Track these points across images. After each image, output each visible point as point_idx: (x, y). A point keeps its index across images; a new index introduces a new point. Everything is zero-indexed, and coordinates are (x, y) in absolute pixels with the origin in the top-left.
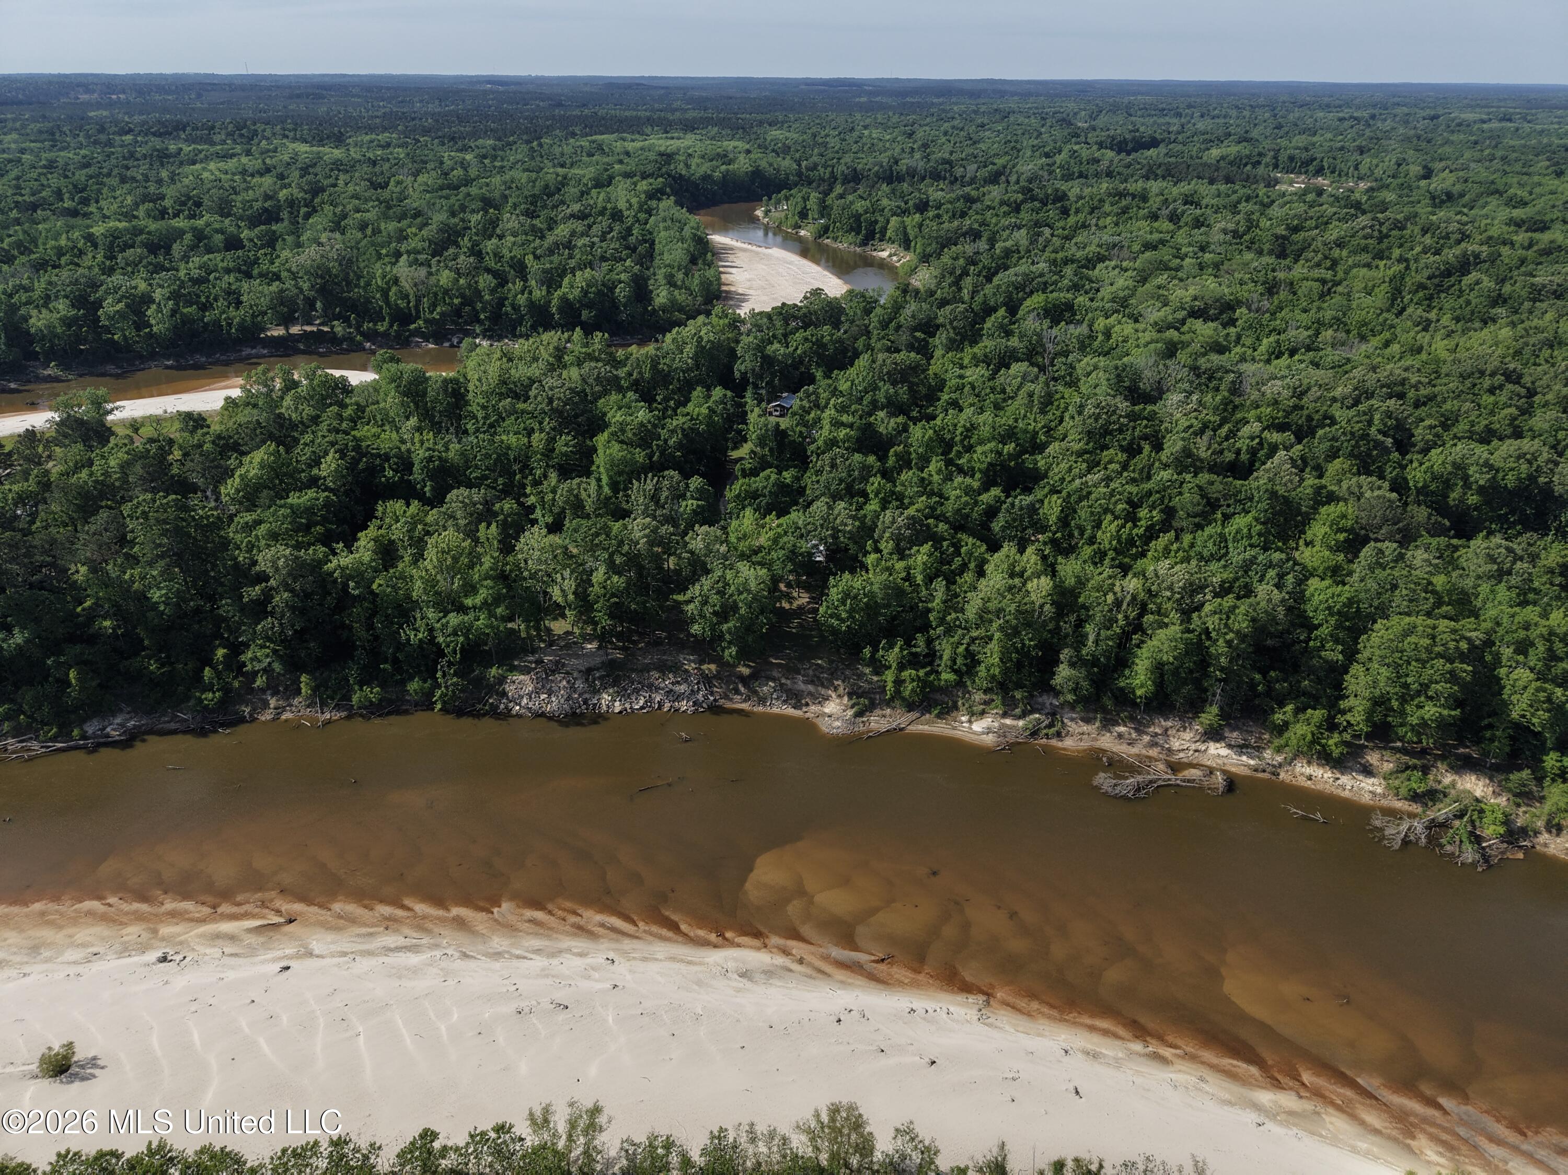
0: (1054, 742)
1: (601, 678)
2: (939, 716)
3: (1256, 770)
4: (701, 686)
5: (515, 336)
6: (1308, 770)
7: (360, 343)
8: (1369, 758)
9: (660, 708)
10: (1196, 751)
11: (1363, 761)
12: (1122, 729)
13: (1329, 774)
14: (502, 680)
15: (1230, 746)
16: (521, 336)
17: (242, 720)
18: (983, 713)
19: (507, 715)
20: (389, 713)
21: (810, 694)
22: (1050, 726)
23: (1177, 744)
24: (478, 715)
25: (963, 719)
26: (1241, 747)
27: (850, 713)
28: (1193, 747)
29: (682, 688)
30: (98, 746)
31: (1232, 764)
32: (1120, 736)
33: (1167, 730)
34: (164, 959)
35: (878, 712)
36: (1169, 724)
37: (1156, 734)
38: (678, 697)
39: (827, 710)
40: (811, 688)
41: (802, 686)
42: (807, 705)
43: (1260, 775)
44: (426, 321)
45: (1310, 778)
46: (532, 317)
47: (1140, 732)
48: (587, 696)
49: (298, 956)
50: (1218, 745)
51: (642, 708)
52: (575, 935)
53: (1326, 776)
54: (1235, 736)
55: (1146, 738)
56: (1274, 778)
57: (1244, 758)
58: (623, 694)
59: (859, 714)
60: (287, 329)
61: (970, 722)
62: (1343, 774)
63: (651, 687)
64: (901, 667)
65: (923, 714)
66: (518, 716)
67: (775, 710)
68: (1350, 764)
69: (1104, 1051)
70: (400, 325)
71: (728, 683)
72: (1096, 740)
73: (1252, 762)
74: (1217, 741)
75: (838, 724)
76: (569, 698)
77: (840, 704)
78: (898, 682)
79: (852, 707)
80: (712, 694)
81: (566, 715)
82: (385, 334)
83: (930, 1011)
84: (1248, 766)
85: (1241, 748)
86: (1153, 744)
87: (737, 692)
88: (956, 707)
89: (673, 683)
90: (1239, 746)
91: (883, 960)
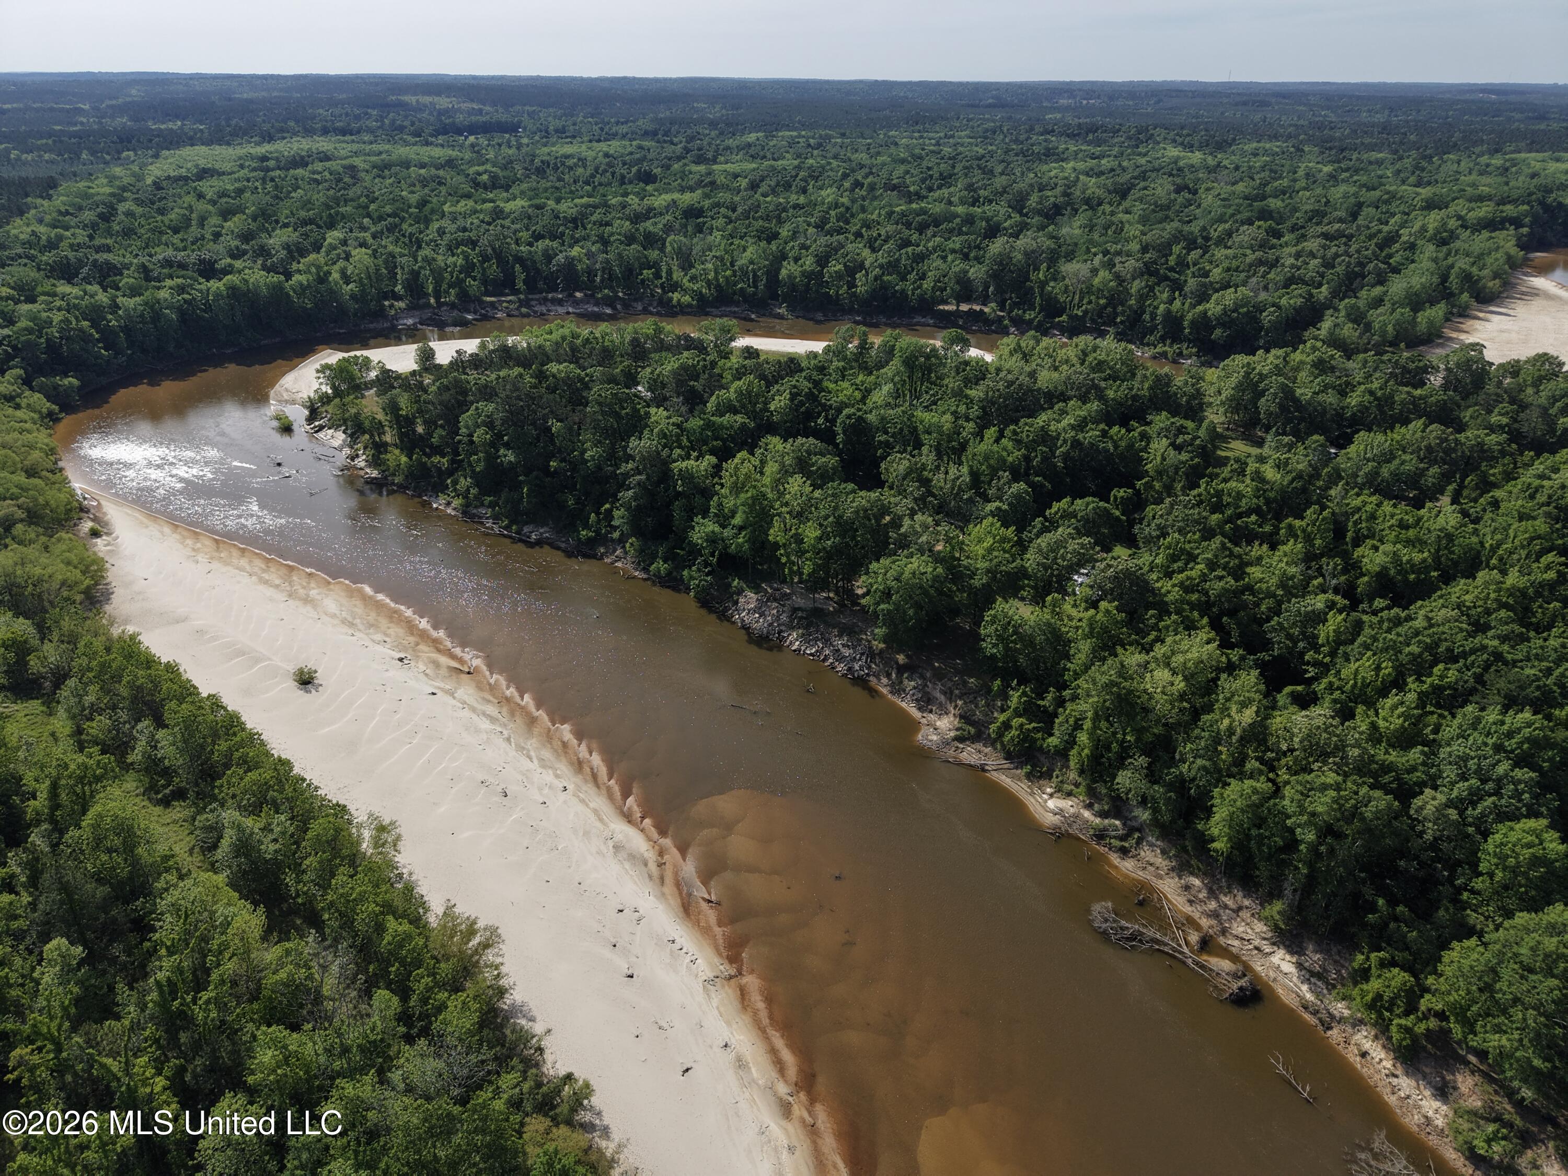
0: (1115, 858)
1: (801, 618)
2: (1029, 776)
3: (1305, 1008)
4: (864, 658)
5: (1142, 344)
6: (1367, 1045)
7: (1006, 327)
8: (1459, 1078)
9: (824, 660)
10: (1257, 948)
11: (1449, 1077)
12: (1197, 882)
13: (1388, 1064)
14: (740, 592)
15: (1300, 966)
16: (1148, 345)
17: (594, 557)
18: (1069, 794)
19: (729, 619)
20: (668, 587)
21: (941, 704)
22: (1123, 838)
23: (1241, 929)
24: (711, 610)
25: (1049, 790)
26: (1312, 974)
27: (953, 734)
28: (1257, 942)
29: (846, 652)
30: (520, 540)
31: (1285, 987)
32: (1187, 888)
33: (1240, 908)
34: (401, 660)
35: (979, 746)
36: (1247, 902)
37: (1226, 907)
38: (841, 659)
39: (938, 723)
40: (942, 698)
41: (938, 695)
42: (931, 711)
43: (1307, 1016)
44: (1070, 317)
45: (1364, 1055)
46: (1164, 328)
47: (1213, 894)
48: (783, 628)
49: (447, 692)
50: (1288, 957)
51: (811, 654)
52: (572, 764)
53: (1384, 1063)
54: (1314, 958)
55: (1213, 905)
56: (1320, 1028)
57: (1305, 988)
58: (806, 639)
59: (959, 739)
60: (958, 306)
61: (1051, 795)
62: (1407, 1074)
63: (827, 642)
64: (1017, 714)
65: (1017, 768)
66: (734, 623)
67: (904, 705)
68: (1427, 1070)
69: (753, 1070)
70: (1046, 317)
71: (885, 664)
72: (1160, 877)
73: (1309, 996)
74: (1292, 953)
75: (935, 738)
76: (771, 625)
77: (950, 723)
78: (1007, 726)
79: (957, 729)
80: (869, 668)
81: (760, 636)
82: (1030, 322)
83: (684, 950)
84: (1301, 998)
85: (1310, 975)
86: (1215, 915)
87: (888, 675)
88: (1048, 775)
89: (843, 645)
90: (1309, 971)
91: (710, 901)
